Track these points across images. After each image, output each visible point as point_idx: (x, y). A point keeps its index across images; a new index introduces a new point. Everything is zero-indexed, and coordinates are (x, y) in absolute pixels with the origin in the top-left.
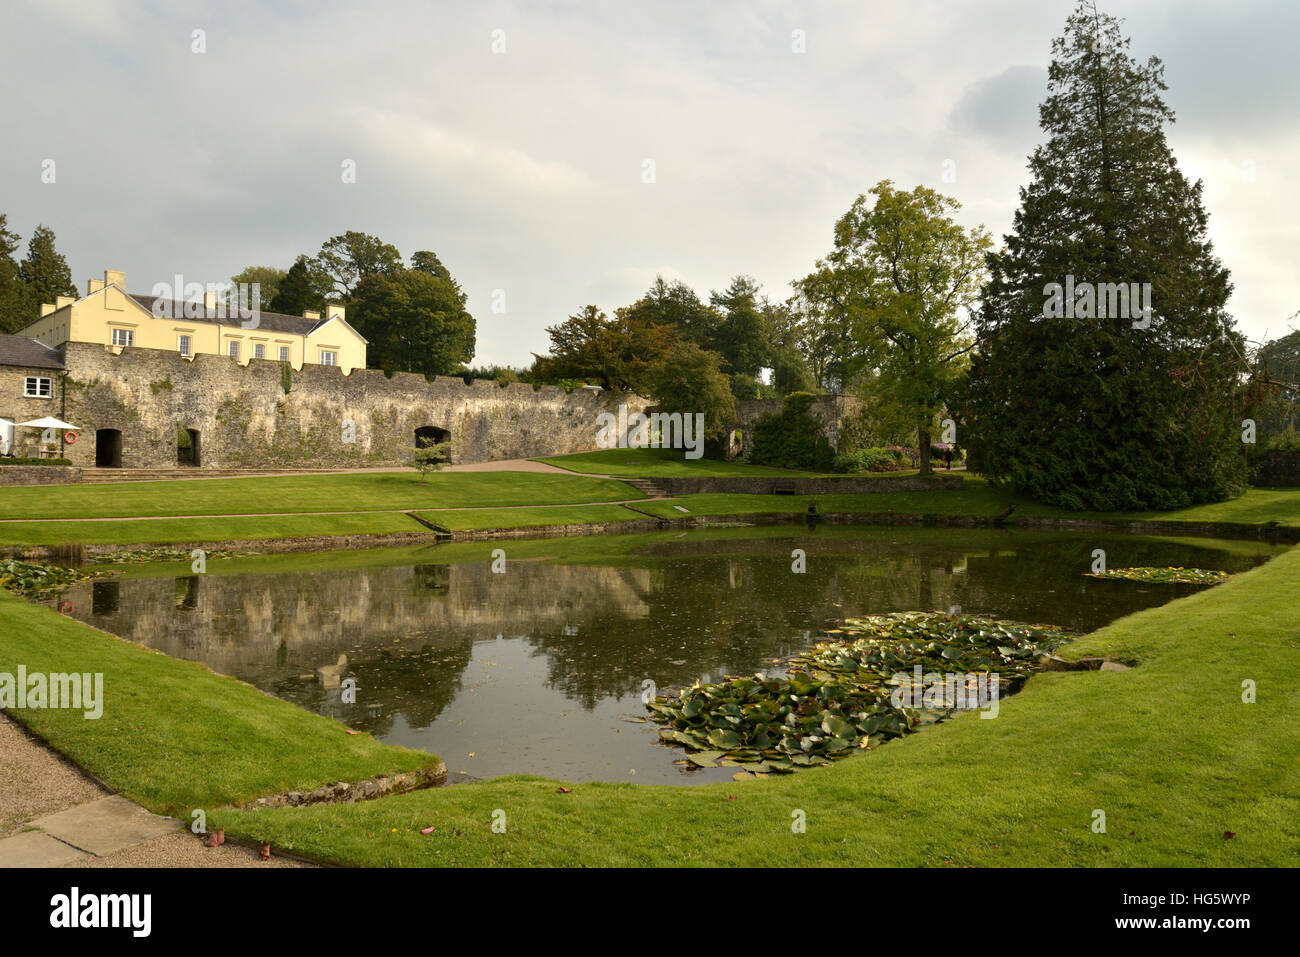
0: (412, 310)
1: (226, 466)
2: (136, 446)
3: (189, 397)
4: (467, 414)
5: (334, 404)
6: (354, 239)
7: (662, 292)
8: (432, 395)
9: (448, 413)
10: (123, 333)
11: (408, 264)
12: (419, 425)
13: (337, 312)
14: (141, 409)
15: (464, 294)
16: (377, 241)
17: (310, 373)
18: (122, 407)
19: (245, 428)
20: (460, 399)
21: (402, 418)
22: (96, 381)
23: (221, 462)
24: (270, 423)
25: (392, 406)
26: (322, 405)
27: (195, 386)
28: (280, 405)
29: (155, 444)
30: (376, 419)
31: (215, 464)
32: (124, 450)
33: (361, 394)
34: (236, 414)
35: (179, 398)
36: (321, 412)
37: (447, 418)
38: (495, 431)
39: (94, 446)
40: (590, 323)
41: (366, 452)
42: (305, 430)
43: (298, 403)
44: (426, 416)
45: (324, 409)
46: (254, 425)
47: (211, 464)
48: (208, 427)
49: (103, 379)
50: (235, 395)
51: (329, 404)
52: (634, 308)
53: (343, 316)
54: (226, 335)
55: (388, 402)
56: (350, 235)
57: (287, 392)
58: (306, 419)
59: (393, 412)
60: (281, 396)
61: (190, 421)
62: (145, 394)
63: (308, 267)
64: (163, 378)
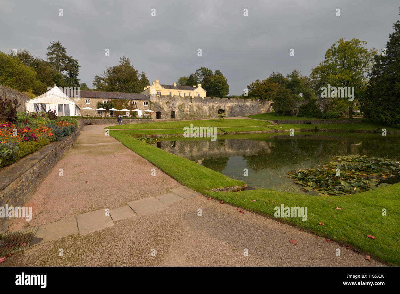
0: (215, 84)
1: (180, 118)
2: (163, 115)
3: (173, 104)
4: (229, 106)
5: (201, 105)
6: (202, 69)
7: (274, 75)
8: (221, 102)
9: (225, 106)
10: (159, 93)
11: (214, 73)
12: (219, 109)
13: (200, 85)
14: (164, 107)
15: (227, 80)
16: (207, 69)
17: (196, 99)
18: (161, 107)
19: (183, 110)
20: (227, 103)
21: (215, 108)
22: (156, 102)
23: (179, 118)
24: (188, 109)
25: (213, 105)
26: (198, 105)
27: (174, 102)
28: (190, 106)
29: (167, 114)
30: (210, 108)
31: (178, 118)
32: (161, 116)
33: (206, 103)
34: (182, 108)
35: (171, 105)
36: (198, 107)
37: (225, 107)
38: (235, 110)
39: (156, 115)
40: (257, 84)
41: (208, 115)
42: (195, 111)
43: (194, 105)
44: (220, 107)
45: (199, 106)
46: (185, 110)
47: (177, 118)
48: (176, 111)
49: (157, 102)
50: (181, 104)
51: (200, 105)
52: (267, 80)
53: (201, 86)
54: (178, 92)
55: (212, 104)
56: (202, 68)
57: (192, 103)
58: (195, 108)
59: (213, 106)
60: (190, 104)
61: (173, 109)
62: (165, 104)
63: (193, 76)
64: (168, 101)
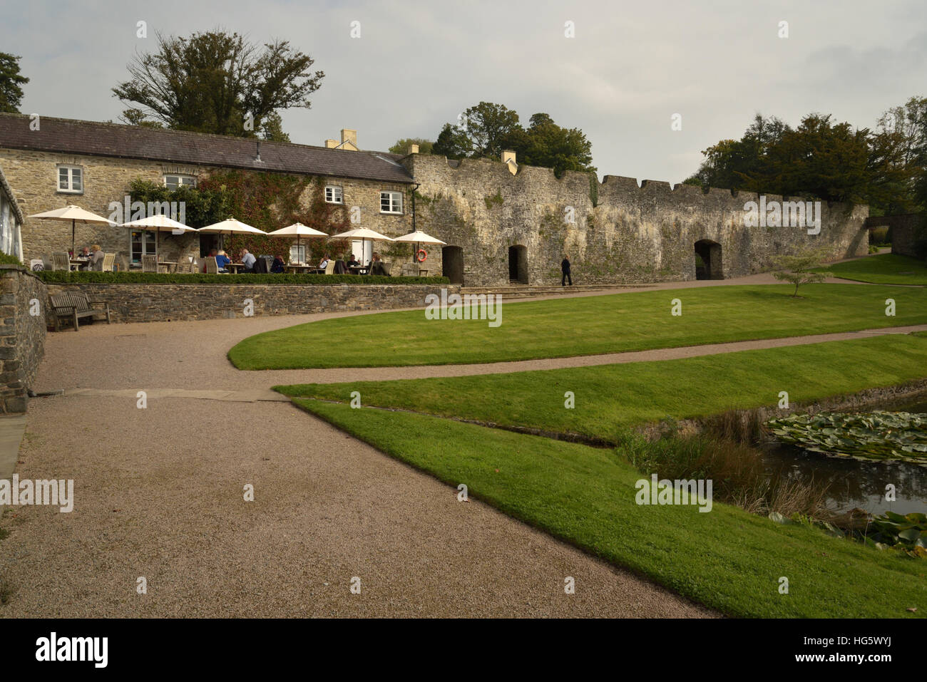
1: (549, 283)
2: (475, 264)
3: (517, 211)
4: (734, 227)
5: (632, 217)
8: (707, 208)
9: (720, 226)
12: (698, 239)
14: (479, 224)
17: (613, 185)
18: (462, 222)
19: (562, 243)
20: (728, 211)
21: (685, 231)
22: (440, 196)
23: (544, 280)
24: (582, 237)
25: (676, 220)
26: (622, 218)
27: (521, 200)
28: (590, 219)
29: (490, 261)
30: (665, 232)
31: (539, 282)
32: (466, 267)
33: (653, 206)
34: (554, 228)
35: (508, 213)
36: (622, 226)
37: (719, 231)
38: (755, 244)
39: (440, 265)
41: (658, 266)
42: (610, 244)
43: (604, 217)
44: (703, 229)
45: (624, 222)
46: (569, 241)
47: (536, 281)
48: (532, 242)
49: (445, 193)
50: (553, 209)
51: (629, 218)
55: (673, 215)
57: (595, 205)
58: (610, 232)
59: (678, 225)
60: (590, 209)
61: (518, 237)
62: (481, 208)
64: (494, 192)
